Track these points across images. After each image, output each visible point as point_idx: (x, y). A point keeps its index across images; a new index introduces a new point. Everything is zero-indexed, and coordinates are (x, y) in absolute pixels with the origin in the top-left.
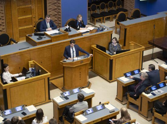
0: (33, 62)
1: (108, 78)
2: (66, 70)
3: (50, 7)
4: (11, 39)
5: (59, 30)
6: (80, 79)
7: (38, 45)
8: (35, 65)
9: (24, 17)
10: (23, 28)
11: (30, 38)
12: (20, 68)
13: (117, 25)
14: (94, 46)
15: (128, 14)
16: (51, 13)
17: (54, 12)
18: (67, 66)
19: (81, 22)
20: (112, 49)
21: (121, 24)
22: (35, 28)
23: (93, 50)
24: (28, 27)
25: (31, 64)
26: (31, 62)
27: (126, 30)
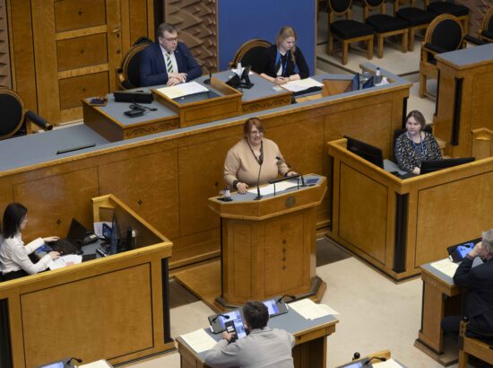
0: (110, 200)
1: (390, 264)
2: (230, 233)
4: (27, 115)
5: (207, 82)
6: (284, 268)
7: (129, 136)
8: (115, 213)
9: (79, 33)
10: (74, 72)
11: (100, 109)
12: (59, 222)
13: (427, 64)
14: (339, 144)
15: (469, 24)
16: (178, 18)
17: (190, 14)
18: (234, 216)
19: (290, 57)
21: (443, 63)
22: (122, 77)
23: (332, 159)
24: (93, 69)
25: (101, 208)
26: (101, 201)
27: (459, 82)
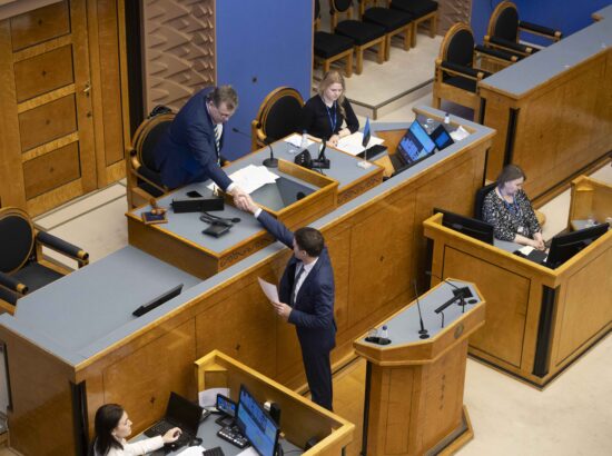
3: (160, 37)
6: (441, 408)
10: (40, 151)
13: (444, 85)
17: (177, 58)
18: (398, 363)
20: (503, 220)
22: (136, 162)
23: (431, 242)
25: (207, 372)
